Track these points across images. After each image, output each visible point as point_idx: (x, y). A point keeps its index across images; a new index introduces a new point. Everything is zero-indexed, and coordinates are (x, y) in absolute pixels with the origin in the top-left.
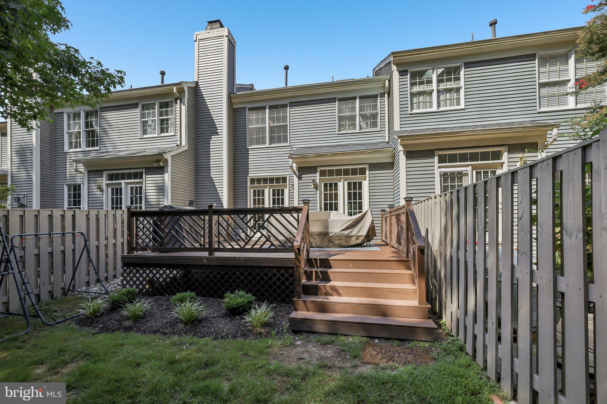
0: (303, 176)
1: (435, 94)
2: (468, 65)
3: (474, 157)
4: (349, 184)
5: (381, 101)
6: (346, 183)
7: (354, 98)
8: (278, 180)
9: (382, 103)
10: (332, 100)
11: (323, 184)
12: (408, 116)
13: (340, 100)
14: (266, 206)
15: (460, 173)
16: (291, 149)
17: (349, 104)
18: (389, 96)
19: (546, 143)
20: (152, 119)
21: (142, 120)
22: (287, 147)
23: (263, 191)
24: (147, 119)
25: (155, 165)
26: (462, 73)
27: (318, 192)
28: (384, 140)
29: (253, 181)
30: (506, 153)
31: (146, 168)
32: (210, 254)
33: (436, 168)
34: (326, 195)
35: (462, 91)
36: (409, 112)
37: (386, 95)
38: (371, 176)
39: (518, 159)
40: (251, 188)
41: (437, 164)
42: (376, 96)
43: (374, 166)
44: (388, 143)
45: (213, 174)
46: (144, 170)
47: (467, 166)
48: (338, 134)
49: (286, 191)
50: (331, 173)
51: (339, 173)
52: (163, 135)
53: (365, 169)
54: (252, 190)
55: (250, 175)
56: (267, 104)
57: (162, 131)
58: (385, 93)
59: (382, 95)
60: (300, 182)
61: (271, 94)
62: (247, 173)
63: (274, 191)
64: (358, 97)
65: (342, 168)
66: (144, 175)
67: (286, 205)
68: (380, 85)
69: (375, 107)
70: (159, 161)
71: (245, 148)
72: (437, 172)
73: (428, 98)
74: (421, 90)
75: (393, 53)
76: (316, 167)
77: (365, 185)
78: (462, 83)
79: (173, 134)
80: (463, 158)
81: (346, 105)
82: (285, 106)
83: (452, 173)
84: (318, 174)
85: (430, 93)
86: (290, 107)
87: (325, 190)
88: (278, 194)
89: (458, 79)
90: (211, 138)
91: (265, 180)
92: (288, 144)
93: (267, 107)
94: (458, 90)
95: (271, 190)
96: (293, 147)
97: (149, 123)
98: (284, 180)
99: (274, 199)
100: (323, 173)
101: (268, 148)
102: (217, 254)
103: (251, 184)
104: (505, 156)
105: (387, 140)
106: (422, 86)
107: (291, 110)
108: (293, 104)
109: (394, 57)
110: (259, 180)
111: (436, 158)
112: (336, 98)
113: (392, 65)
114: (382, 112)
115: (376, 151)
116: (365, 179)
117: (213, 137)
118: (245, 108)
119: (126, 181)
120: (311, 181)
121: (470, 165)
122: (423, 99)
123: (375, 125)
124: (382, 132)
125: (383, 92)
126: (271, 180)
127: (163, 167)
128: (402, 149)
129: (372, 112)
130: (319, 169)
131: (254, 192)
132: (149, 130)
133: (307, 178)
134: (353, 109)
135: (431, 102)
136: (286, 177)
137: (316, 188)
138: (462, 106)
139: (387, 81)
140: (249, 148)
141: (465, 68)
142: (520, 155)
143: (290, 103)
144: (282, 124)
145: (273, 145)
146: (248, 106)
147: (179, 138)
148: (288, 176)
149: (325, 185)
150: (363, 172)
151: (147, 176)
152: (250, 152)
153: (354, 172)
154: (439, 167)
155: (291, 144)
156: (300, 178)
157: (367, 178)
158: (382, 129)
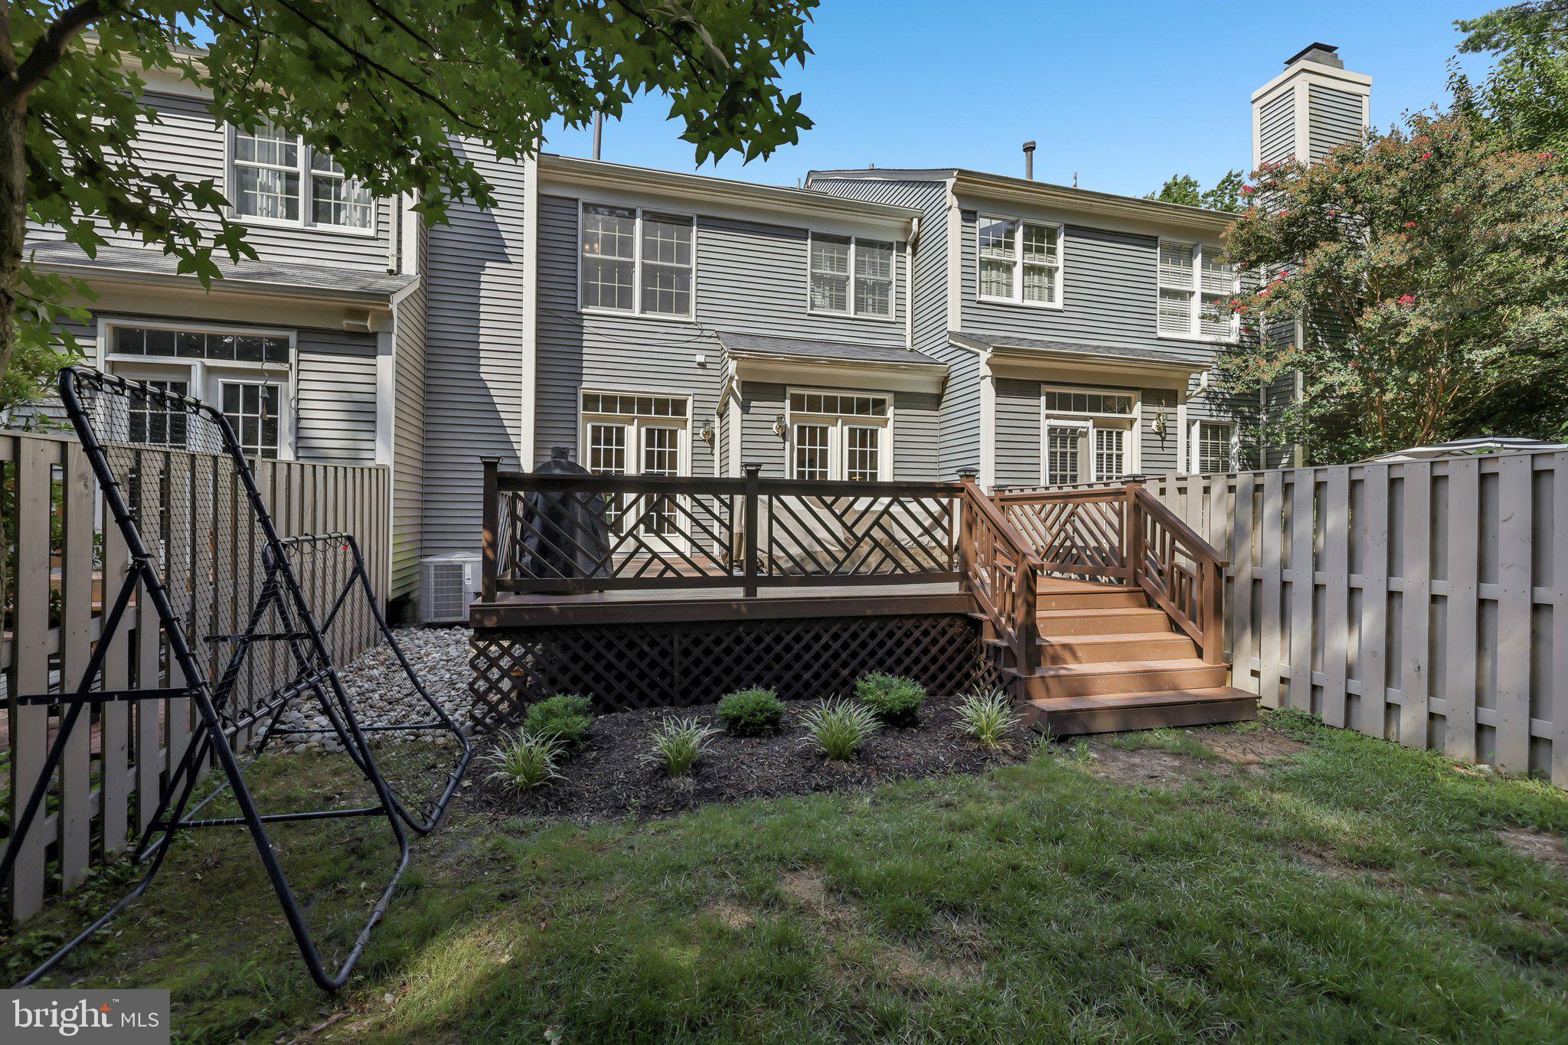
0: (753, 403)
1: (1018, 271)
2: (1072, 230)
3: (1095, 404)
4: (852, 431)
5: (900, 259)
6: (846, 429)
7: (846, 241)
8: (662, 405)
9: (902, 267)
10: (800, 234)
11: (795, 427)
12: (974, 305)
13: (818, 237)
14: (630, 469)
15: (1074, 430)
16: (698, 333)
17: (835, 248)
18: (914, 254)
19: (1188, 393)
20: (277, 167)
21: (237, 162)
22: (691, 326)
23: (620, 431)
24: (256, 164)
25: (346, 324)
26: (1060, 242)
27: (788, 444)
28: (902, 344)
29: (591, 401)
30: (1139, 403)
31: (301, 330)
32: (751, 592)
33: (1042, 417)
34: (801, 452)
35: (1059, 276)
36: (978, 299)
37: (909, 249)
38: (898, 418)
39: (1154, 416)
40: (587, 419)
41: (1044, 411)
42: (888, 246)
43: (905, 400)
44: (912, 350)
45: (488, 371)
46: (293, 336)
47: (1086, 419)
48: (809, 315)
49: (684, 438)
50: (814, 404)
51: (831, 405)
52: (321, 227)
53: (883, 402)
54: (589, 426)
55: (584, 385)
56: (640, 206)
57: (319, 213)
58: (905, 244)
59: (902, 247)
60: (746, 417)
61: (655, 183)
62: (578, 376)
63: (650, 432)
64: (853, 239)
65: (823, 393)
66: (292, 352)
67: (684, 470)
68: (898, 223)
69: (885, 269)
70: (362, 314)
71: (572, 308)
72: (1045, 425)
73: (1004, 275)
74: (994, 257)
75: (961, 171)
76: (784, 386)
77: (886, 438)
78: (1060, 261)
79: (370, 232)
80: (1080, 403)
81: (826, 251)
82: (687, 221)
83: (1063, 430)
84: (788, 402)
85: (1008, 268)
86: (698, 225)
87: (801, 441)
88: (660, 441)
89: (1052, 252)
90: (484, 267)
91: (627, 403)
92: (693, 320)
93: (639, 213)
94: (1050, 272)
95: (643, 430)
96: (705, 327)
97: (263, 178)
98: (679, 407)
99: (649, 454)
100: (797, 403)
101: (638, 319)
102: (764, 592)
103: (585, 409)
104: (1138, 408)
105: (908, 345)
106: (995, 250)
107: (701, 234)
108: (706, 222)
109: (958, 179)
110: (609, 402)
111: (1043, 399)
112: (807, 231)
113: (949, 193)
114: (900, 283)
115: (912, 368)
116: (885, 424)
117: (488, 264)
118: (576, 200)
119: (210, 362)
120: (775, 418)
121: (1091, 418)
122: (998, 276)
123: (883, 308)
124: (897, 326)
125: (902, 240)
126: (645, 404)
127: (373, 336)
128: (990, 373)
129: (879, 278)
130: (790, 391)
131: (596, 430)
132: (261, 201)
133: (761, 408)
134: (842, 264)
135: (1009, 285)
136: (685, 402)
137: (784, 436)
138: (1058, 303)
139: (915, 221)
140: (584, 310)
141: (1066, 235)
142: (1156, 409)
143: (699, 216)
144: (675, 265)
145: (649, 315)
146: (584, 197)
147: (393, 250)
148: (691, 398)
149: (801, 429)
150: (879, 406)
151: (303, 356)
152: (585, 323)
153: (863, 406)
154: (1048, 417)
155: (700, 320)
156: (745, 408)
157: (890, 424)
158: (899, 320)
